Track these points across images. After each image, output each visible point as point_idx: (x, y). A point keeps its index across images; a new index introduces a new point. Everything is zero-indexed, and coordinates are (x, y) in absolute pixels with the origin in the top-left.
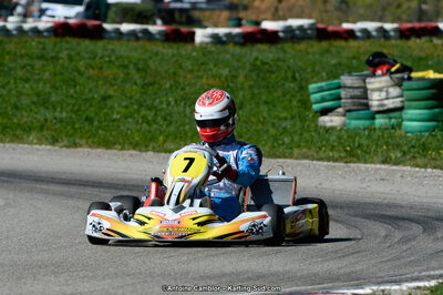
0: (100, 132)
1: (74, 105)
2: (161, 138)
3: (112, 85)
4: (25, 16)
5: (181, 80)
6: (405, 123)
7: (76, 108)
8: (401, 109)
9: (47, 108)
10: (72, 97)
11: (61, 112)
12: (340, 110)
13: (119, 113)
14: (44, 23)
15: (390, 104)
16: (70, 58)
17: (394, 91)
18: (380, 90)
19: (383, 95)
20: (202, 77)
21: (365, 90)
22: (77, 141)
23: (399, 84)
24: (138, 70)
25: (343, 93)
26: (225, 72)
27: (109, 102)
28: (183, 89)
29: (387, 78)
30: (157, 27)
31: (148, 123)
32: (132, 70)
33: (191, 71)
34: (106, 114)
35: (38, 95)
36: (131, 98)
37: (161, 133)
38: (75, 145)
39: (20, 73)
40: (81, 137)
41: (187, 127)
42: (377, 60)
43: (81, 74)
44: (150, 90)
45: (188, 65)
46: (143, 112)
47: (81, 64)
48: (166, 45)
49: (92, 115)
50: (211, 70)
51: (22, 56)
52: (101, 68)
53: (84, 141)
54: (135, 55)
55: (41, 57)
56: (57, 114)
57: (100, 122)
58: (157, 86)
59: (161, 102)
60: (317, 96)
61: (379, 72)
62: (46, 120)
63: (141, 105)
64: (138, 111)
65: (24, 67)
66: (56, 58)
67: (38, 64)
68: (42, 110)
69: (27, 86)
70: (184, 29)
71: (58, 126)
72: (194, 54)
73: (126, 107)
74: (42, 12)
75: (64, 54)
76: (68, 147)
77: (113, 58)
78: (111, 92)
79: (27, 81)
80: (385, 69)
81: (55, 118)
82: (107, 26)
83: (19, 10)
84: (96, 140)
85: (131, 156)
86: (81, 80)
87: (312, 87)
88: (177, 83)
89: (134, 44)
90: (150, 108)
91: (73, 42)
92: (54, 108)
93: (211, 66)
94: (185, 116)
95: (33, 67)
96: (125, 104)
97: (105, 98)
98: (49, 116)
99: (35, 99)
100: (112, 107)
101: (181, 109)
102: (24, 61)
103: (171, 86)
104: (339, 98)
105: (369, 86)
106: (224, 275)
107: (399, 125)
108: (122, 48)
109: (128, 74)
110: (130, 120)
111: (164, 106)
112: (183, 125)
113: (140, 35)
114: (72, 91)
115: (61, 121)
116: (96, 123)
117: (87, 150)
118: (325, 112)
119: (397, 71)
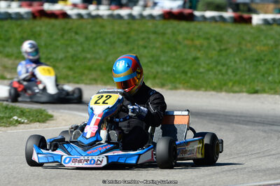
0: (192, 80)
1: (175, 63)
2: (230, 84)
3: (200, 50)
4: (145, 6)
5: (244, 47)
7: (177, 65)
9: (158, 65)
10: (174, 58)
11: (167, 67)
13: (204, 68)
14: (157, 12)
16: (173, 34)
20: (256, 45)
22: (178, 85)
24: (216, 41)
26: (271, 42)
27: (198, 61)
28: (245, 53)
30: (229, 14)
31: (223, 74)
32: (212, 41)
33: (250, 42)
34: (196, 69)
35: (153, 56)
36: (211, 58)
37: (231, 80)
38: (176, 88)
39: (141, 43)
40: (180, 83)
41: (247, 77)
43: (179, 43)
44: (224, 53)
45: (248, 38)
46: (219, 67)
47: (180, 38)
48: (234, 25)
49: (187, 69)
50: (262, 41)
51: (143, 32)
52: (192, 40)
53: (181, 86)
54: (215, 32)
55: (155, 33)
56: (165, 69)
57: (192, 73)
58: (228, 51)
59: (231, 62)
62: (157, 73)
63: (218, 63)
64: (216, 67)
65: (143, 39)
66: (164, 34)
67: (153, 37)
68: (155, 66)
69: (146, 51)
70: (246, 15)
71: (165, 76)
72: (252, 31)
73: (208, 64)
74: (155, 4)
75: (169, 31)
76: (171, 89)
77: (201, 33)
78: (199, 55)
79: (145, 47)
81: (163, 71)
82: (197, 13)
83: (141, 3)
84: (189, 85)
85: (212, 95)
86: (180, 47)
88: (241, 49)
89: (214, 24)
90: (223, 65)
91: (175, 23)
92: (163, 64)
93: (262, 38)
94: (246, 70)
95: (149, 38)
96: (207, 62)
97: (195, 59)
98: (159, 69)
99: (151, 59)
100: (199, 65)
101: (243, 65)
102: (143, 35)
103: (237, 52)
106: (268, 169)
108: (206, 27)
109: (210, 44)
110: (211, 73)
111: (232, 64)
112: (245, 75)
113: (218, 19)
114: (174, 54)
115: (167, 73)
116: (189, 74)
117: (183, 91)
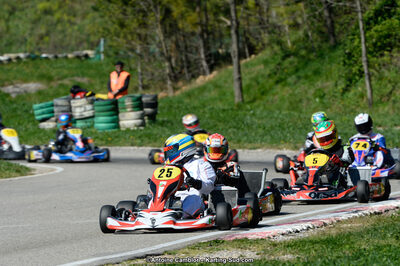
6: (96, 125)
8: (93, 117)
12: (53, 119)
15: (87, 114)
17: (89, 107)
18: (81, 107)
19: (83, 109)
21: (70, 107)
23: (92, 102)
25: (55, 109)
29: (84, 100)
42: (76, 90)
60: (40, 111)
61: (78, 96)
80: (82, 94)
87: (36, 106)
104: (53, 112)
105: (73, 105)
107: (92, 126)
118: (44, 120)
119: (90, 96)
